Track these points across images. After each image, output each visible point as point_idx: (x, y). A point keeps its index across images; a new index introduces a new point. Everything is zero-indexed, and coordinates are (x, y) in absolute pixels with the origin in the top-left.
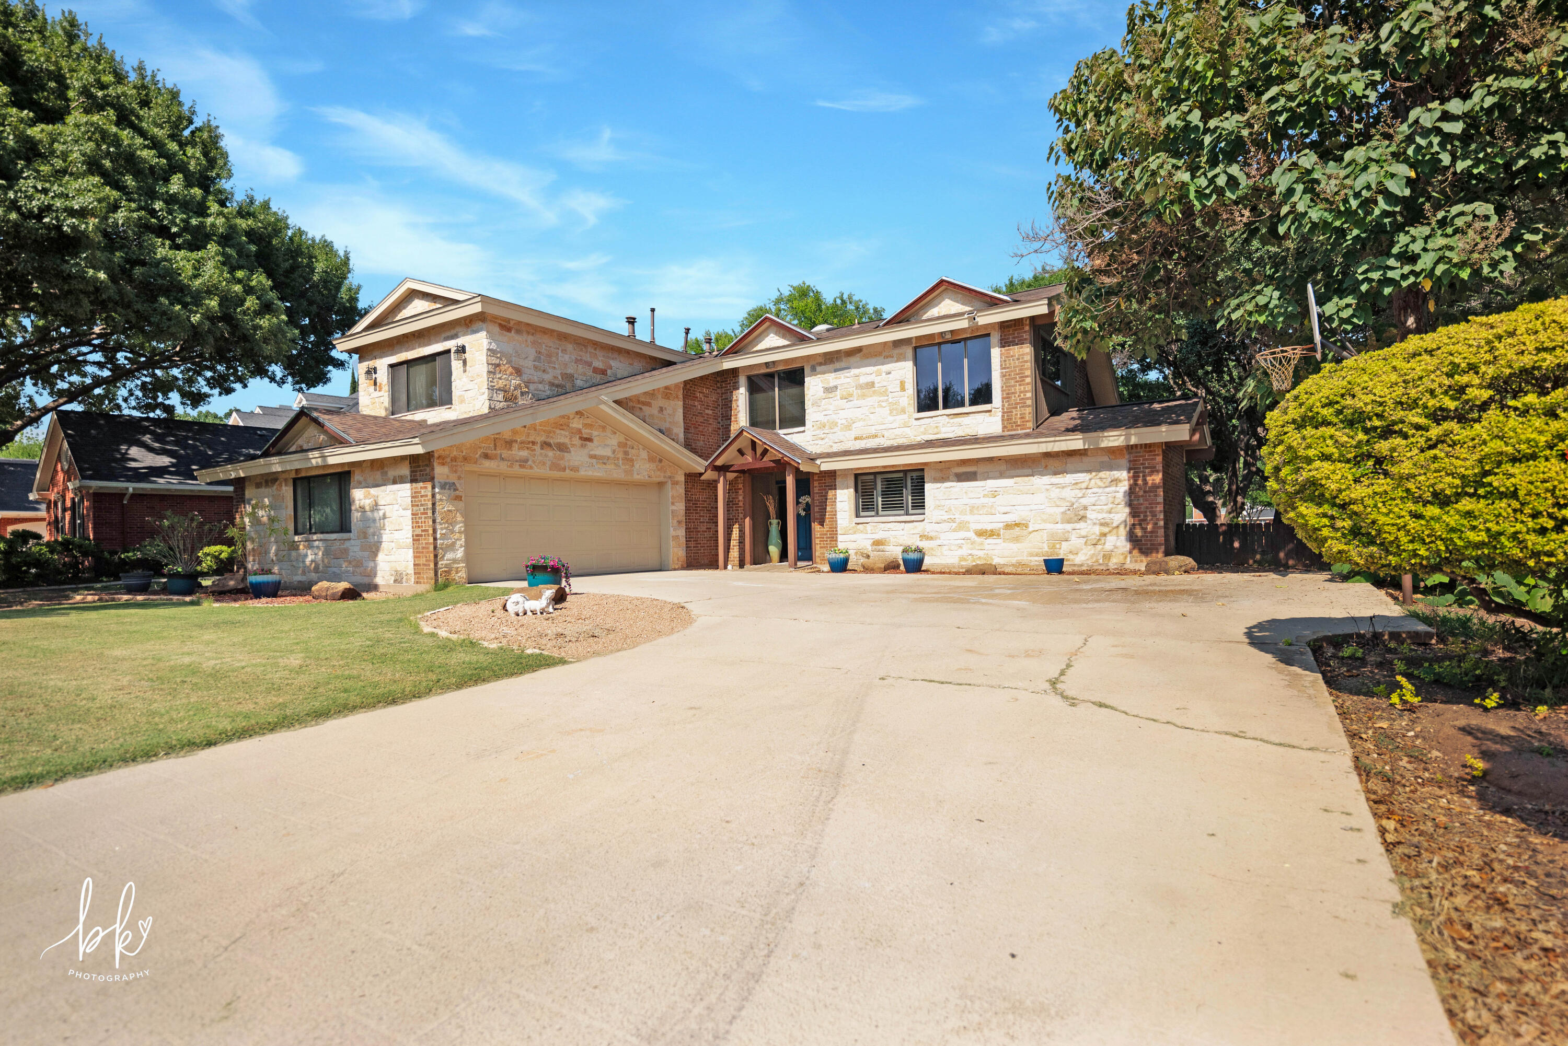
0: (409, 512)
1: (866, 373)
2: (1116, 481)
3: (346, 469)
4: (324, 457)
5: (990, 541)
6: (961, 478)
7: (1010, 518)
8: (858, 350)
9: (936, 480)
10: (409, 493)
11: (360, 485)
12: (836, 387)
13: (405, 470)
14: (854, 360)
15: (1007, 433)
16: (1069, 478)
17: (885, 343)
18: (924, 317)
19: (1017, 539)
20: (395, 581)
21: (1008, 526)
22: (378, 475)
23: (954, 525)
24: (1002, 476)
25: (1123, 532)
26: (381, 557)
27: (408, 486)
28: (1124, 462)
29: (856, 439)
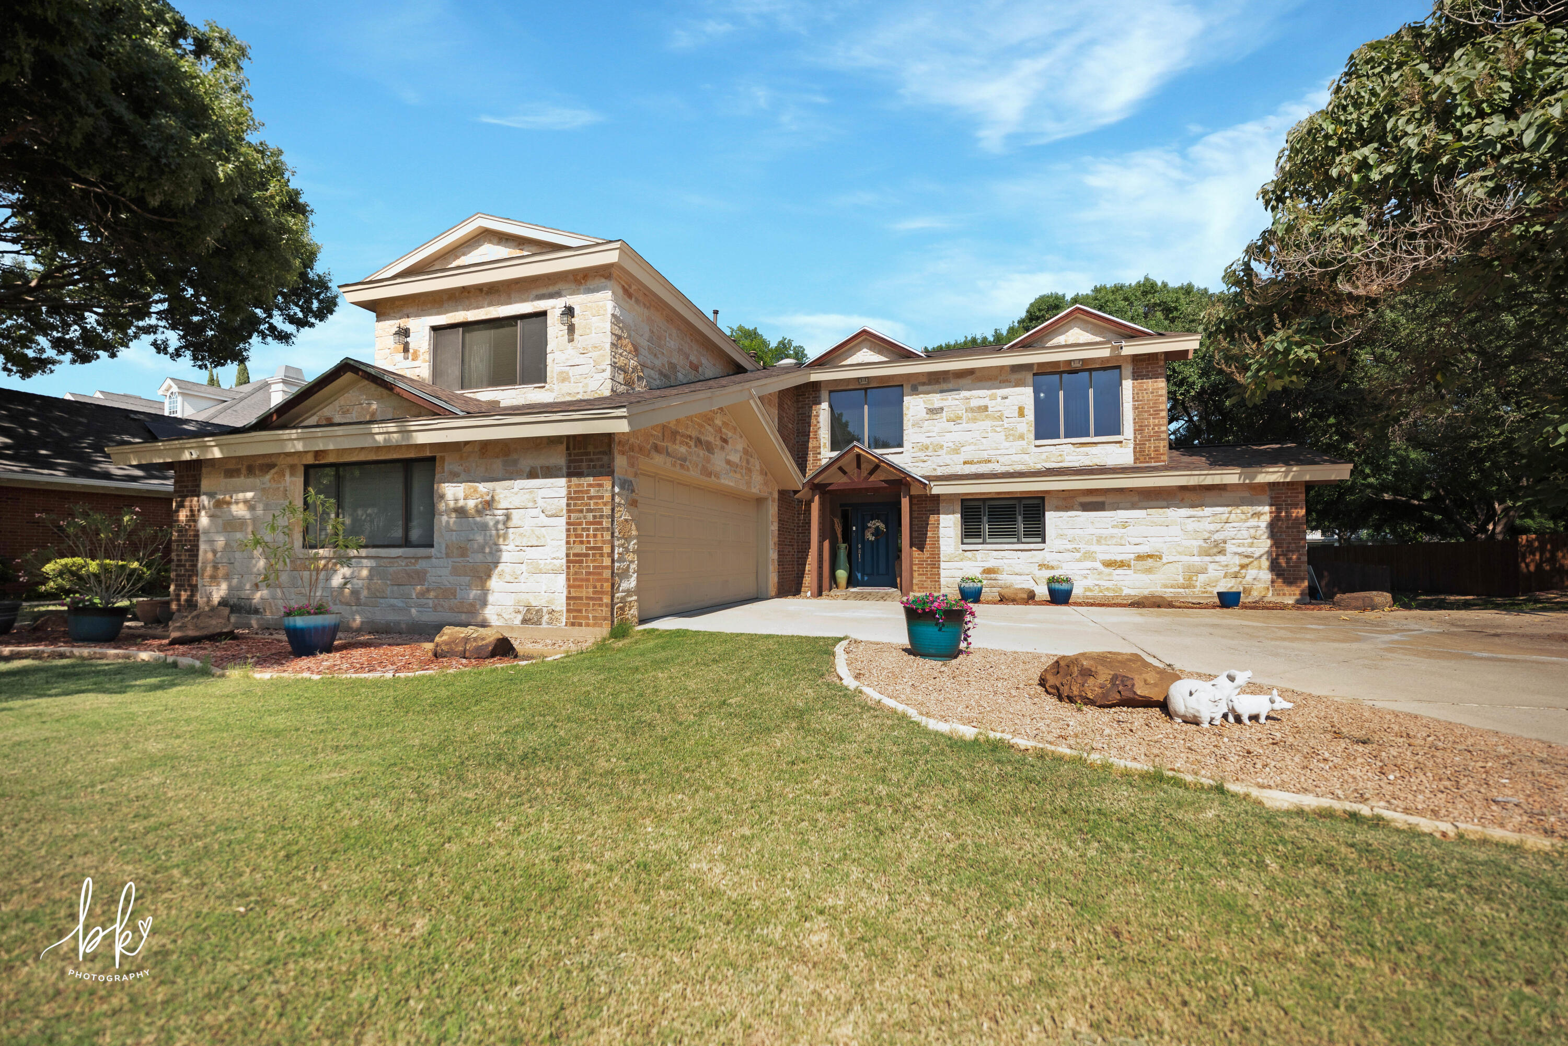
0: (563, 521)
1: (979, 396)
2: (1258, 515)
3: (428, 454)
4: (406, 432)
5: (1120, 571)
6: (1086, 507)
7: (1143, 549)
8: (970, 372)
9: (1058, 509)
10: (563, 492)
11: (454, 478)
12: (942, 409)
13: (559, 459)
14: (967, 381)
15: (1138, 465)
16: (1208, 511)
17: (1002, 367)
18: (1049, 344)
19: (1149, 571)
20: (525, 621)
21: (1140, 558)
22: (498, 465)
23: (1078, 555)
24: (1133, 507)
25: (1265, 563)
26: (494, 583)
27: (563, 481)
28: (1266, 498)
29: (965, 463)
